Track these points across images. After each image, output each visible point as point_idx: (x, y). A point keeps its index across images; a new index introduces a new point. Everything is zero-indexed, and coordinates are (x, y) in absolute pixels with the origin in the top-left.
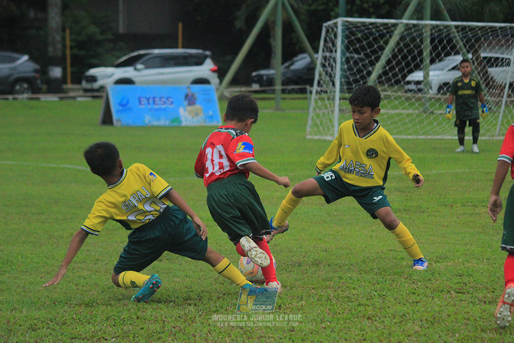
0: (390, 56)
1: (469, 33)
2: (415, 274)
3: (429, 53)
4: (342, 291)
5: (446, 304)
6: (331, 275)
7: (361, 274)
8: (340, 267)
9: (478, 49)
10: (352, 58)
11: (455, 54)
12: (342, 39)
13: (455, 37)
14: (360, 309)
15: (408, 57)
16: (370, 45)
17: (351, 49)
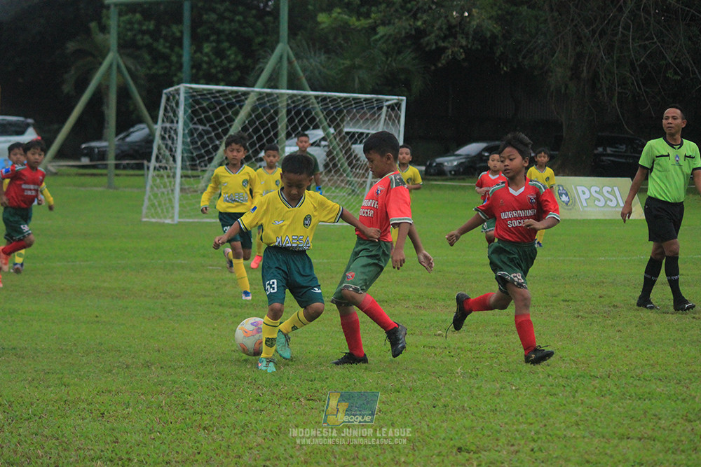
1: (330, 104)
3: (285, 126)
4: (176, 397)
5: (295, 412)
7: (198, 378)
8: (175, 369)
9: (340, 123)
10: (196, 130)
13: (314, 108)
14: (195, 417)
15: (260, 131)
17: (196, 119)
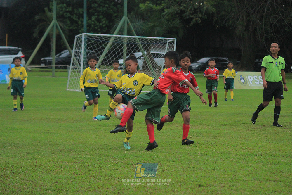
0: (107, 52)
1: (145, 42)
2: (116, 156)
3: (126, 51)
4: (81, 164)
5: (131, 170)
6: (76, 156)
7: (90, 156)
8: (81, 152)
9: (149, 49)
10: (89, 52)
11: (138, 52)
12: (84, 43)
13: (138, 43)
14: (89, 172)
15: (116, 53)
16: (98, 47)
17: (89, 48)
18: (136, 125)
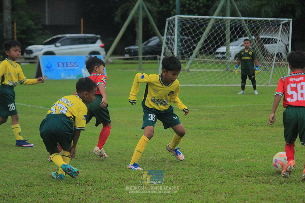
0: (207, 38)
1: (253, 24)
2: (222, 166)
3: (229, 36)
4: (179, 176)
5: (240, 183)
6: (172, 167)
7: (190, 166)
8: (178, 162)
9: (258, 33)
10: (184, 39)
11: (245, 36)
12: (178, 28)
13: (244, 26)
14: (189, 187)
15: (217, 39)
16: (194, 31)
17: (183, 33)
18: (244, 127)
